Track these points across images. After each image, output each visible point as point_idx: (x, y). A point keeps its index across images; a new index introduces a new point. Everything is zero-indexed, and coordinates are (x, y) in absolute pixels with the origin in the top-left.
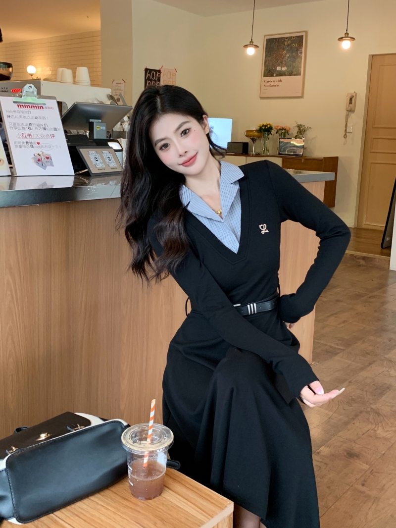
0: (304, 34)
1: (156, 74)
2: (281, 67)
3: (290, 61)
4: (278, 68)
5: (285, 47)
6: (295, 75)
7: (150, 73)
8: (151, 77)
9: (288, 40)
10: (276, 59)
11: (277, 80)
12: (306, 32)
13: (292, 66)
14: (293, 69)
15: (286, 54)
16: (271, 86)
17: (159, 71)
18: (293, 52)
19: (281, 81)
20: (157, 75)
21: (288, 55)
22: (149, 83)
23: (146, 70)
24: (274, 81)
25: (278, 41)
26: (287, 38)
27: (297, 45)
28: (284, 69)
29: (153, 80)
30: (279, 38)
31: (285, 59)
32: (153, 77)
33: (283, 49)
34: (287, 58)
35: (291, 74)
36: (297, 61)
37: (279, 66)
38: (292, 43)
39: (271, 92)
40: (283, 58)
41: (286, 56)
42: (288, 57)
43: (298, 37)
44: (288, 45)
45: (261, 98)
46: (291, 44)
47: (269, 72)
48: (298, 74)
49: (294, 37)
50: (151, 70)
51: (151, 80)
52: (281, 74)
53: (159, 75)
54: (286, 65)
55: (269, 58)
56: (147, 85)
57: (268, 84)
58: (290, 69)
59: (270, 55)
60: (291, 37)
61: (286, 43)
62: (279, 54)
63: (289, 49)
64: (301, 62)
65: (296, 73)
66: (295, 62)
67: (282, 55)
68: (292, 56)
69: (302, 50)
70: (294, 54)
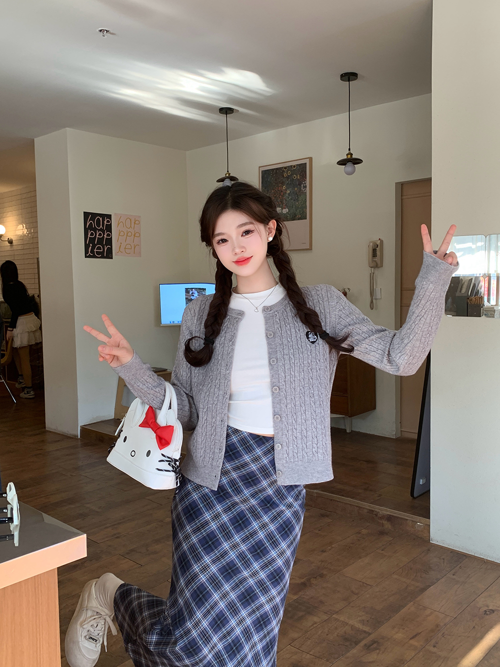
0: (307, 161)
1: (103, 220)
2: (282, 209)
3: (291, 199)
5: (284, 180)
6: (298, 220)
7: (93, 219)
8: (94, 225)
9: (288, 170)
10: (275, 197)
12: (311, 159)
13: (294, 206)
14: (296, 211)
15: (286, 190)
17: (109, 216)
18: (294, 188)
20: (105, 222)
21: (288, 192)
22: (92, 234)
23: (86, 215)
25: (276, 172)
26: (285, 168)
27: (299, 176)
28: (285, 211)
29: (99, 230)
30: (277, 169)
31: (285, 197)
32: (98, 225)
33: (283, 183)
34: (287, 195)
35: (293, 219)
36: (300, 199)
37: (280, 207)
40: (283, 196)
41: (286, 193)
42: (289, 194)
43: (299, 165)
44: (288, 177)
46: (291, 175)
48: (303, 217)
49: (294, 166)
50: (94, 215)
51: (95, 230)
53: (108, 221)
54: (287, 206)
56: (89, 236)
58: (292, 211)
59: (268, 191)
60: (291, 166)
61: (285, 175)
62: (278, 190)
63: (290, 183)
64: (306, 199)
65: (300, 216)
66: (298, 201)
67: (282, 192)
68: (293, 193)
69: (305, 183)
70: (296, 189)
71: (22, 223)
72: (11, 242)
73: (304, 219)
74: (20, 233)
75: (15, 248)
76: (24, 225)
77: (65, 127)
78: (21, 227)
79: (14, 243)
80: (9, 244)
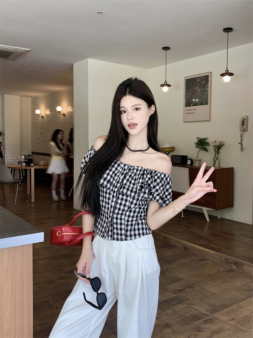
0: (209, 74)
3: (200, 94)
4: (194, 100)
5: (197, 84)
6: (204, 104)
9: (199, 79)
10: (192, 94)
11: (193, 109)
12: (211, 73)
13: (202, 98)
14: (203, 100)
15: (198, 89)
16: (189, 113)
18: (202, 88)
19: (195, 109)
24: (191, 110)
25: (193, 80)
26: (198, 78)
27: (205, 82)
28: (197, 100)
30: (194, 78)
33: (196, 86)
34: (198, 92)
35: (201, 104)
37: (194, 98)
38: (201, 81)
39: (190, 117)
40: (196, 93)
42: (199, 91)
43: (206, 76)
44: (199, 83)
45: (184, 122)
47: (188, 103)
48: (207, 103)
49: (203, 77)
52: (196, 104)
54: (198, 98)
55: (188, 93)
57: (188, 112)
58: (201, 100)
59: (189, 90)
60: (201, 77)
61: (198, 81)
62: (194, 89)
63: (200, 85)
64: (208, 94)
65: (205, 103)
66: (204, 95)
67: (196, 90)
68: (202, 90)
69: (208, 86)
70: (203, 89)
71: (69, 106)
72: (64, 115)
73: (207, 104)
74: (69, 110)
75: (67, 118)
76: (71, 107)
77: (87, 58)
78: (69, 107)
79: (67, 116)
80: (63, 116)
